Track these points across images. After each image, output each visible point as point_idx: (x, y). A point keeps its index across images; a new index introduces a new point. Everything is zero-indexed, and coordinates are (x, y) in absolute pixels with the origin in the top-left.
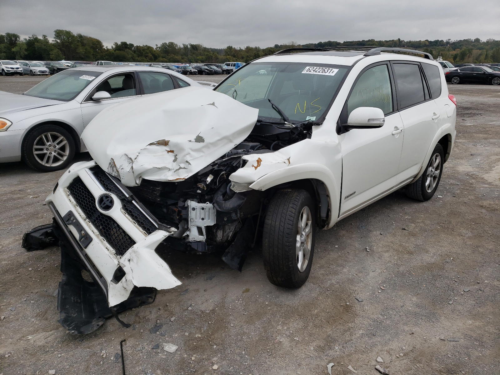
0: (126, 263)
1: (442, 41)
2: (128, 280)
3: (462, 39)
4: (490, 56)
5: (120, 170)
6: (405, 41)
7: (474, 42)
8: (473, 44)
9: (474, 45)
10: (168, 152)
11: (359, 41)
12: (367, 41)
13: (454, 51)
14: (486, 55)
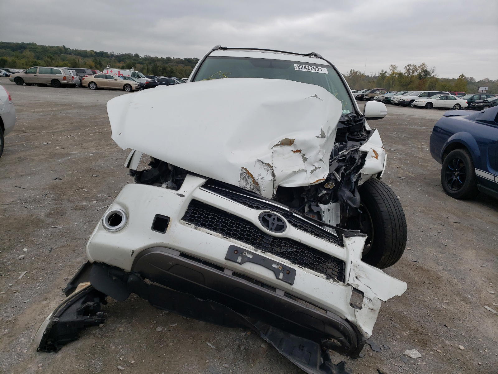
0: (357, 282)
1: (106, 53)
2: (372, 299)
3: (124, 53)
4: (150, 70)
5: (259, 181)
6: (71, 49)
7: (134, 57)
8: (134, 58)
9: (134, 60)
10: (294, 152)
11: (17, 43)
12: (27, 44)
13: (120, 63)
14: (148, 69)
